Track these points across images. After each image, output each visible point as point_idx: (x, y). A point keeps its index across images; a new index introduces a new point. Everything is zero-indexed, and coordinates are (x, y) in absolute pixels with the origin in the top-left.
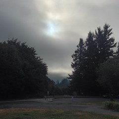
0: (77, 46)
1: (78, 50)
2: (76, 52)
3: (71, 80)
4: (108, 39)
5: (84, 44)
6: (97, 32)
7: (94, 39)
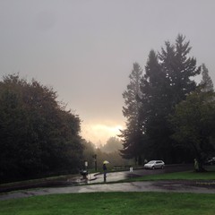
0: (130, 77)
2: (129, 87)
3: (123, 139)
7: (160, 62)
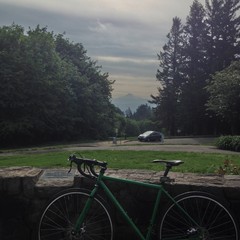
0: (168, 36)
1: (170, 43)
2: (165, 48)
3: (155, 106)
4: (232, 19)
5: (182, 32)
6: (211, 4)
